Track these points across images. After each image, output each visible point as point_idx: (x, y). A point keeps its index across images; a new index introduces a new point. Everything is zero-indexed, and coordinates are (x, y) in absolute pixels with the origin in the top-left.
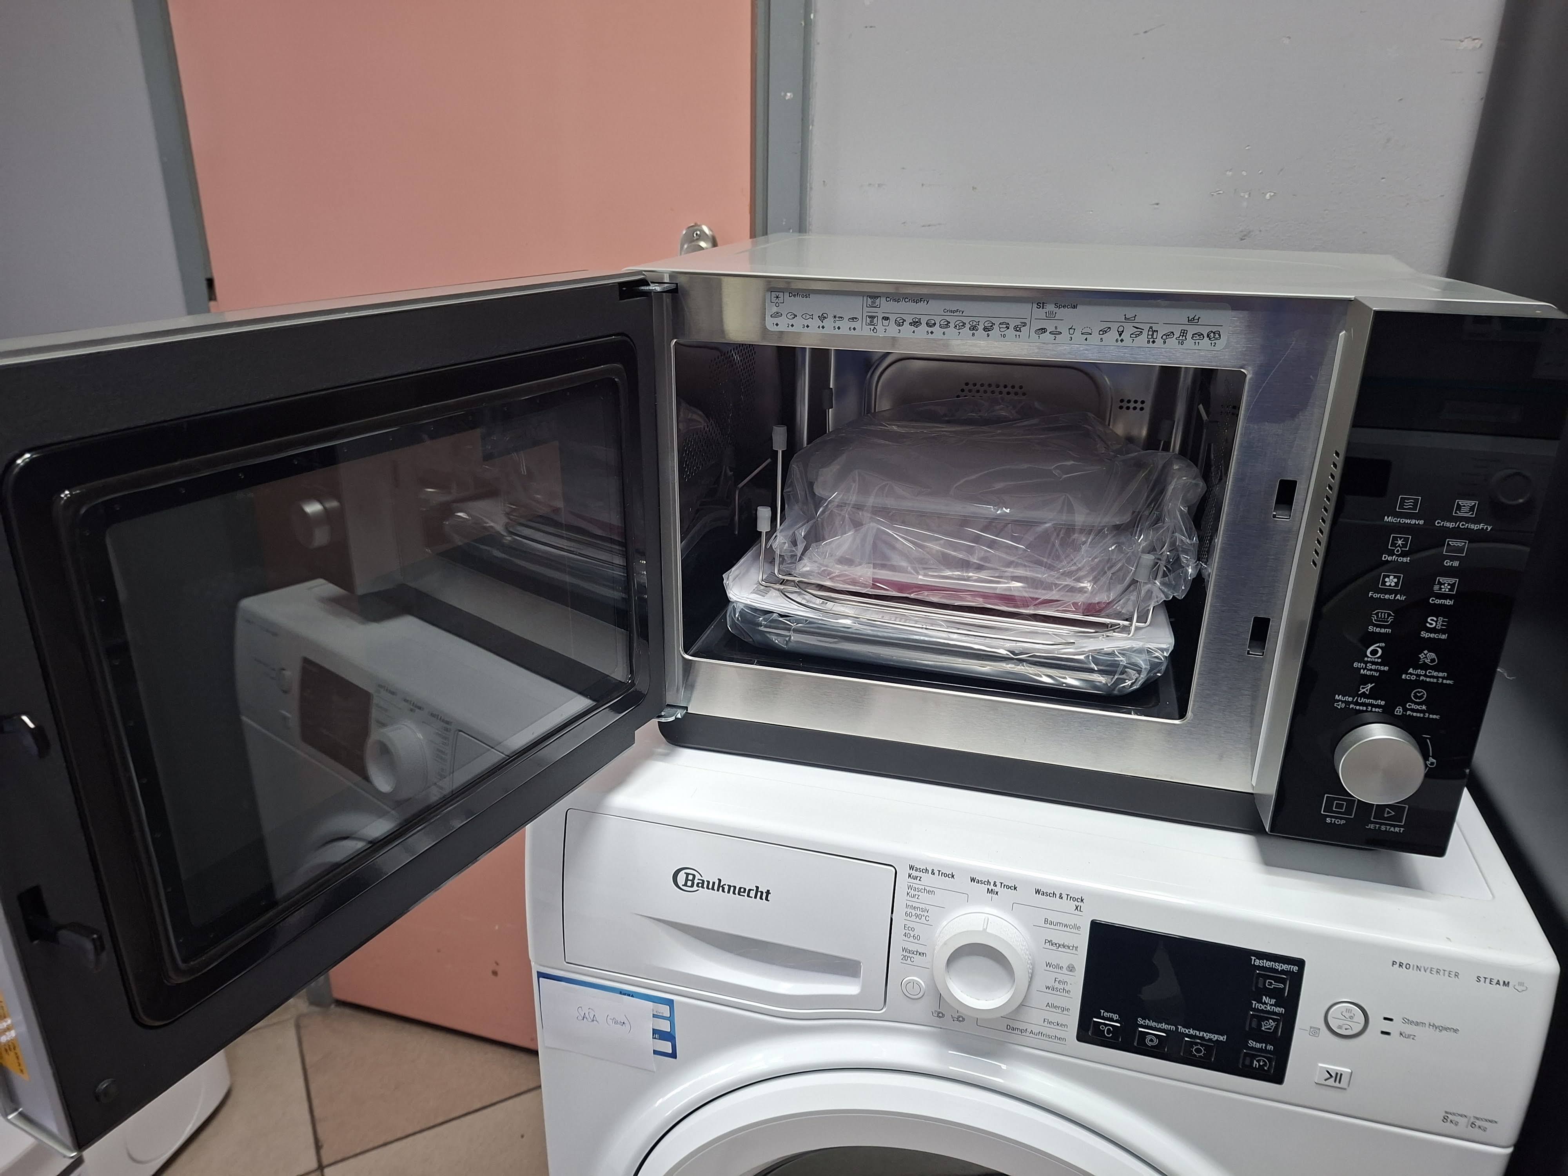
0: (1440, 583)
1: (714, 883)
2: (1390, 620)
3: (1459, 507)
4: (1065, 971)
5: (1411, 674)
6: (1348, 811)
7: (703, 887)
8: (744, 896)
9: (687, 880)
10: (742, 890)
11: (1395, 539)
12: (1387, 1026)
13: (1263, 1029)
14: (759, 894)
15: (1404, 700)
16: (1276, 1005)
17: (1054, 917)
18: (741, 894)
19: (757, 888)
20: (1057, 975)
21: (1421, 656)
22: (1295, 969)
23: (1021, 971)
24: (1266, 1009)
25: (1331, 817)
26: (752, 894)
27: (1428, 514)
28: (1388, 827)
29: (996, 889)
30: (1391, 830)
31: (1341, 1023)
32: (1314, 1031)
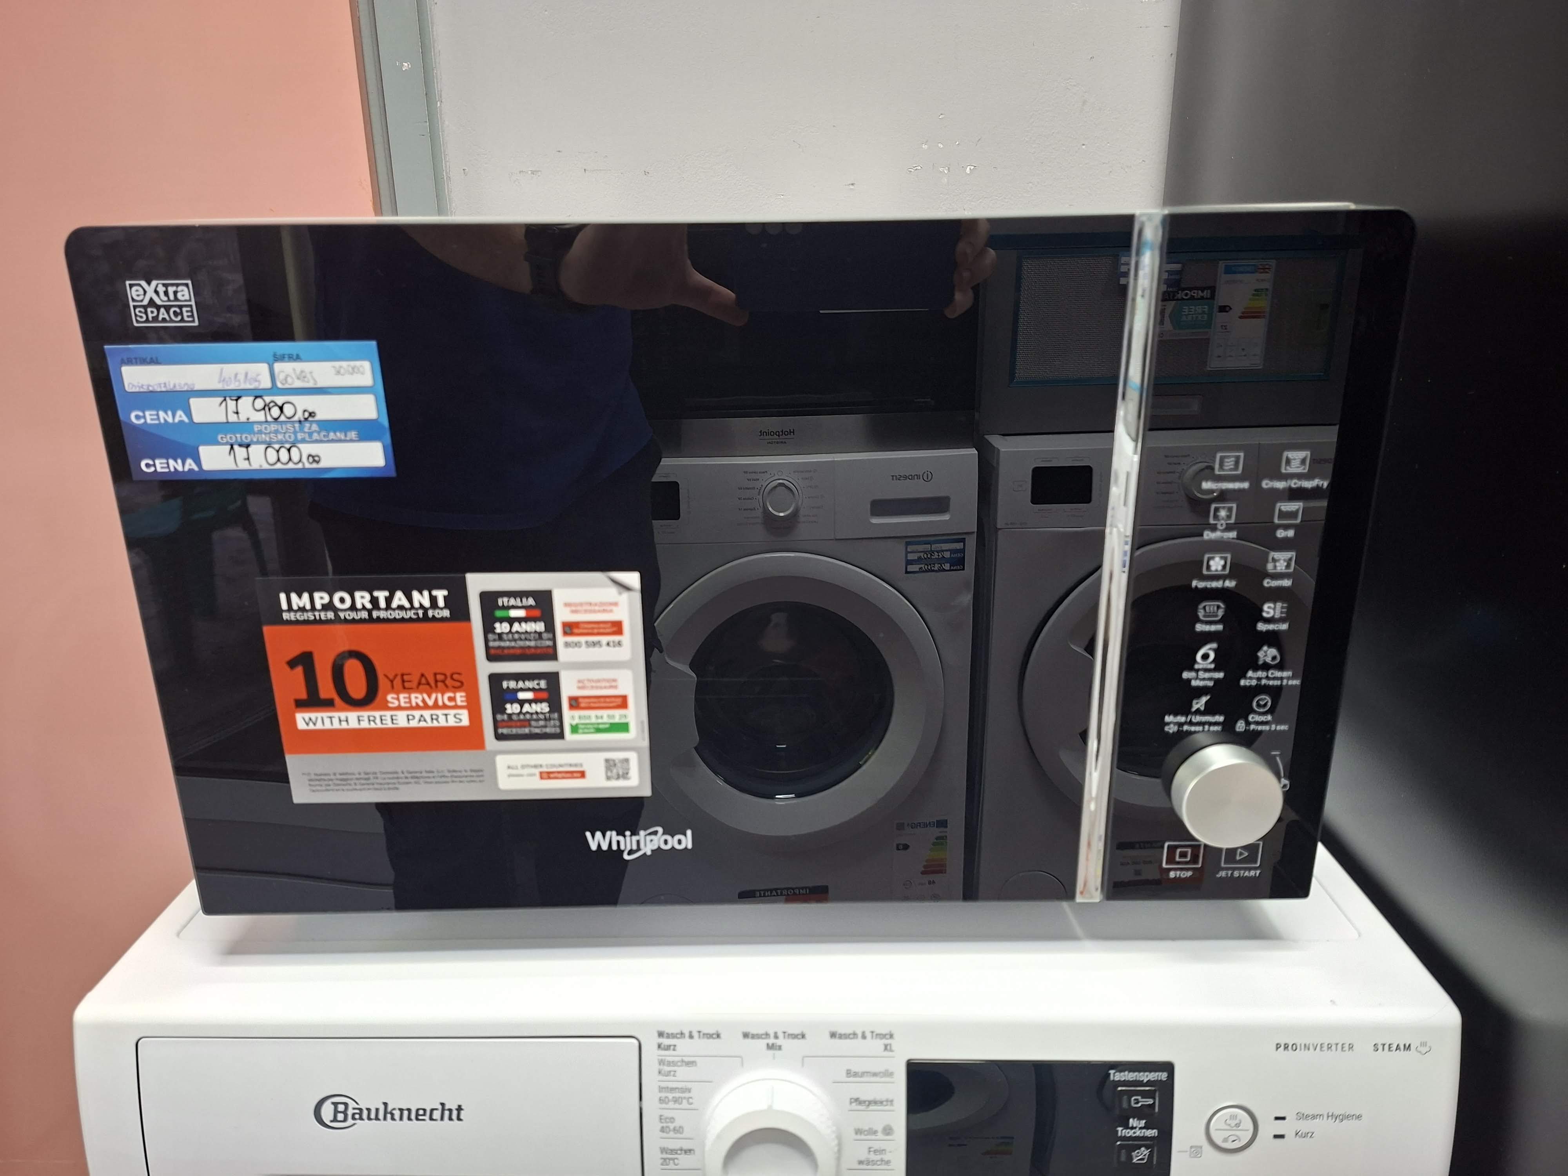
0: (1274, 560)
1: (377, 1110)
2: (1221, 613)
3: (1288, 461)
4: (880, 1136)
5: (1251, 678)
6: (1195, 859)
7: (361, 1119)
8: (424, 1120)
9: (336, 1112)
10: (421, 1112)
11: (1217, 510)
12: (1280, 1127)
13: (1135, 1161)
14: (447, 1113)
15: (1245, 712)
16: (1146, 1127)
17: (857, 1066)
18: (420, 1117)
19: (443, 1104)
20: (870, 1144)
21: (1261, 654)
22: (1163, 1076)
23: (823, 1152)
24: (1135, 1135)
25: (1175, 869)
26: (437, 1115)
27: (1253, 473)
28: (1242, 872)
29: (778, 1042)
30: (1245, 875)
31: (1226, 1134)
32: (1196, 1151)
